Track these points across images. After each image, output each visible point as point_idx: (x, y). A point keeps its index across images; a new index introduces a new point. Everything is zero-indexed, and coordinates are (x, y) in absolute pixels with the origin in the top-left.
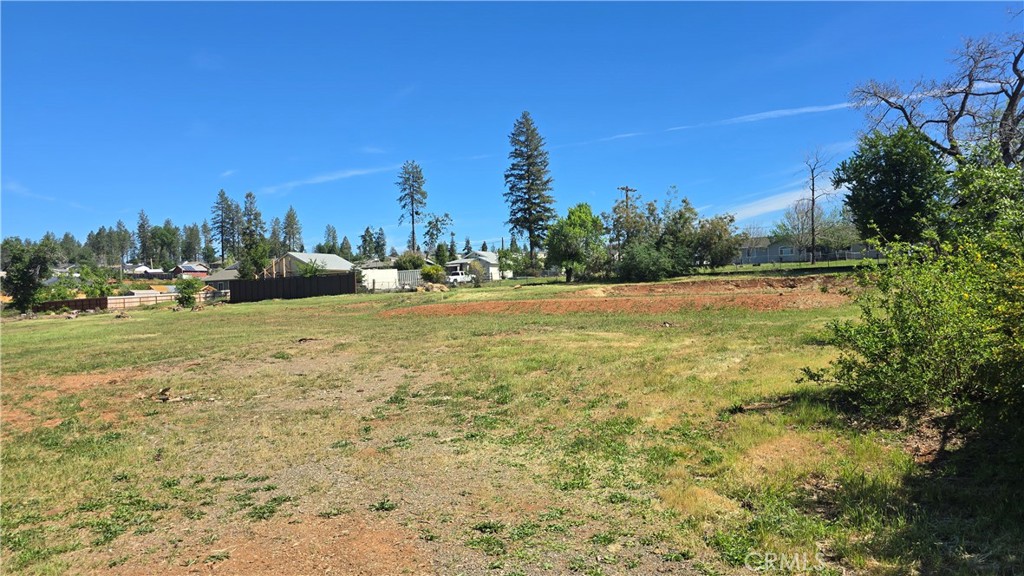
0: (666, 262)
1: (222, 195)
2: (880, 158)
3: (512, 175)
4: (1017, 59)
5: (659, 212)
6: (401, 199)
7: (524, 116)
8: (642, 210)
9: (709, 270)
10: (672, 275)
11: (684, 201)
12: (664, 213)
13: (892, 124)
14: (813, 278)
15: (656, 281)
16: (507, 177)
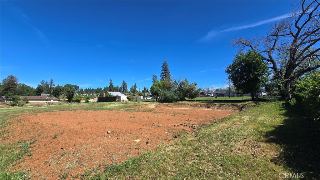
0: (176, 97)
1: (124, 81)
2: (242, 62)
3: (162, 75)
4: (297, 22)
5: (177, 82)
6: (152, 82)
7: (165, 62)
8: (173, 82)
9: (190, 99)
10: (177, 101)
11: (185, 79)
12: (179, 82)
13: (245, 52)
14: (215, 104)
15: (172, 102)
16: (161, 75)
